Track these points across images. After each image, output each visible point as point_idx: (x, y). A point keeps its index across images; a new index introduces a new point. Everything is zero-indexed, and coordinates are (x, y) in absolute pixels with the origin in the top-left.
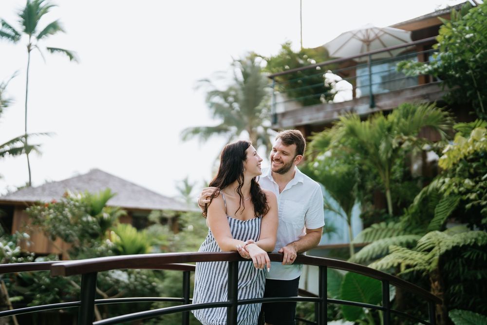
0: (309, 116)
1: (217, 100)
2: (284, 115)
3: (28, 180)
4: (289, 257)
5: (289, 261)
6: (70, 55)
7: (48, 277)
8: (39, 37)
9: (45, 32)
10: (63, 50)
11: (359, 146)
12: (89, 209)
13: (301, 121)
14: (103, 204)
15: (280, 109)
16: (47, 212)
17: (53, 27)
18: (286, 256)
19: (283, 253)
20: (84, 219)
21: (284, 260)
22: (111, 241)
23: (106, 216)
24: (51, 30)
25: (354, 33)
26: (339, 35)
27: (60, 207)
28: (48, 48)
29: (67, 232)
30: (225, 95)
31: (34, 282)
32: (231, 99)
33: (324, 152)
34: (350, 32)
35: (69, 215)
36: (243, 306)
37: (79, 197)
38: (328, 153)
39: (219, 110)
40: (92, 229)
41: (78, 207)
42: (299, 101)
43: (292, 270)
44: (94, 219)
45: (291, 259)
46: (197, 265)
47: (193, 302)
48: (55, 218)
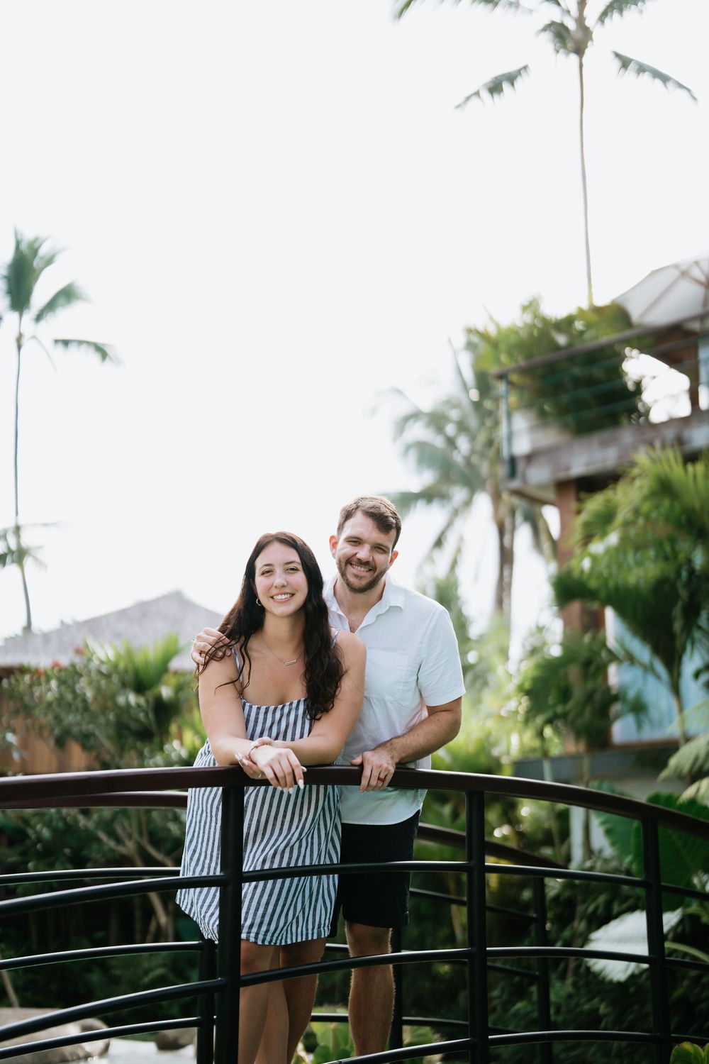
0: (583, 459)
1: (419, 431)
2: (530, 458)
3: (24, 622)
4: (376, 774)
5: (374, 782)
6: (102, 351)
7: (48, 824)
8: (39, 318)
9: (51, 306)
10: (88, 343)
11: (683, 519)
12: (129, 678)
13: (568, 468)
14: (163, 669)
15: (522, 446)
16: (43, 688)
17: (67, 295)
18: (367, 772)
19: (362, 766)
20: (121, 700)
21: (364, 782)
22: (182, 744)
23: (166, 692)
24: (61, 300)
25: (684, 268)
26: (647, 274)
27: (69, 677)
28: (56, 341)
29: (84, 727)
30: (437, 420)
31: (26, 836)
32: (450, 429)
33: (604, 534)
34: (676, 266)
35: (89, 694)
36: (288, 881)
37: (111, 655)
38: (613, 538)
39: (425, 454)
40: (137, 720)
41: (108, 676)
42: (565, 427)
43: (394, 803)
44: (142, 701)
45: (379, 779)
46: (190, 793)
47: (181, 873)
48: (60, 700)
